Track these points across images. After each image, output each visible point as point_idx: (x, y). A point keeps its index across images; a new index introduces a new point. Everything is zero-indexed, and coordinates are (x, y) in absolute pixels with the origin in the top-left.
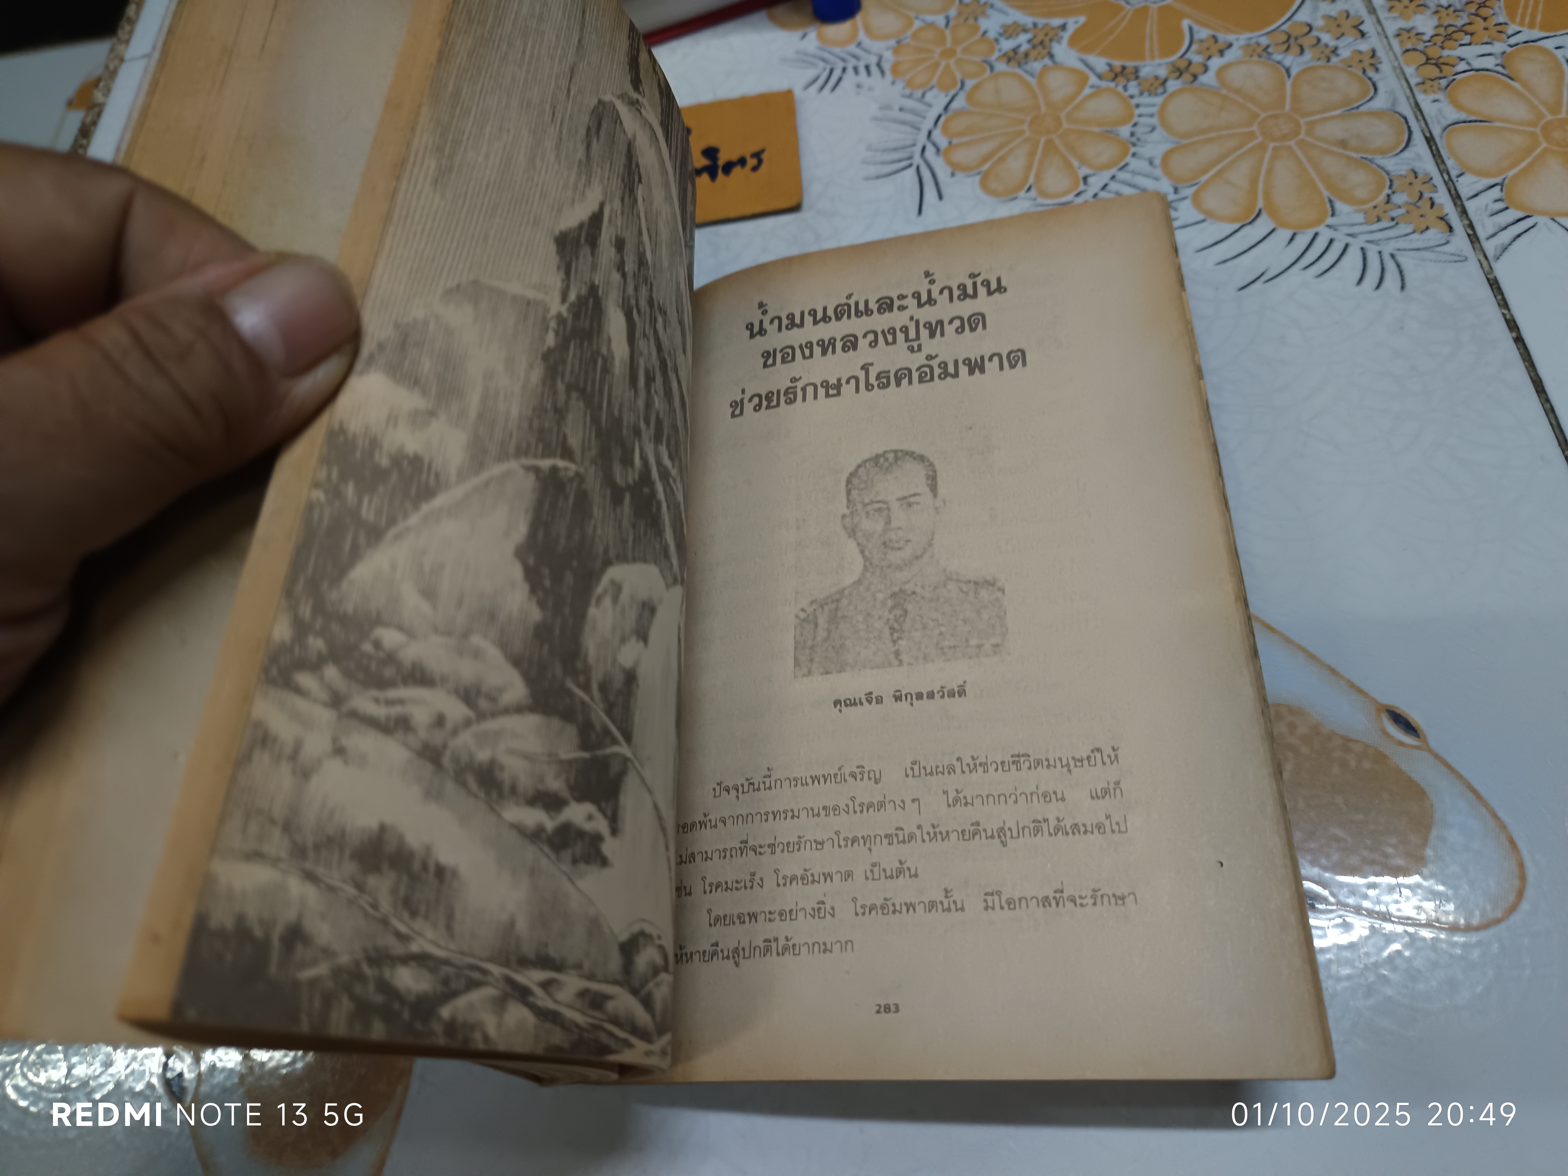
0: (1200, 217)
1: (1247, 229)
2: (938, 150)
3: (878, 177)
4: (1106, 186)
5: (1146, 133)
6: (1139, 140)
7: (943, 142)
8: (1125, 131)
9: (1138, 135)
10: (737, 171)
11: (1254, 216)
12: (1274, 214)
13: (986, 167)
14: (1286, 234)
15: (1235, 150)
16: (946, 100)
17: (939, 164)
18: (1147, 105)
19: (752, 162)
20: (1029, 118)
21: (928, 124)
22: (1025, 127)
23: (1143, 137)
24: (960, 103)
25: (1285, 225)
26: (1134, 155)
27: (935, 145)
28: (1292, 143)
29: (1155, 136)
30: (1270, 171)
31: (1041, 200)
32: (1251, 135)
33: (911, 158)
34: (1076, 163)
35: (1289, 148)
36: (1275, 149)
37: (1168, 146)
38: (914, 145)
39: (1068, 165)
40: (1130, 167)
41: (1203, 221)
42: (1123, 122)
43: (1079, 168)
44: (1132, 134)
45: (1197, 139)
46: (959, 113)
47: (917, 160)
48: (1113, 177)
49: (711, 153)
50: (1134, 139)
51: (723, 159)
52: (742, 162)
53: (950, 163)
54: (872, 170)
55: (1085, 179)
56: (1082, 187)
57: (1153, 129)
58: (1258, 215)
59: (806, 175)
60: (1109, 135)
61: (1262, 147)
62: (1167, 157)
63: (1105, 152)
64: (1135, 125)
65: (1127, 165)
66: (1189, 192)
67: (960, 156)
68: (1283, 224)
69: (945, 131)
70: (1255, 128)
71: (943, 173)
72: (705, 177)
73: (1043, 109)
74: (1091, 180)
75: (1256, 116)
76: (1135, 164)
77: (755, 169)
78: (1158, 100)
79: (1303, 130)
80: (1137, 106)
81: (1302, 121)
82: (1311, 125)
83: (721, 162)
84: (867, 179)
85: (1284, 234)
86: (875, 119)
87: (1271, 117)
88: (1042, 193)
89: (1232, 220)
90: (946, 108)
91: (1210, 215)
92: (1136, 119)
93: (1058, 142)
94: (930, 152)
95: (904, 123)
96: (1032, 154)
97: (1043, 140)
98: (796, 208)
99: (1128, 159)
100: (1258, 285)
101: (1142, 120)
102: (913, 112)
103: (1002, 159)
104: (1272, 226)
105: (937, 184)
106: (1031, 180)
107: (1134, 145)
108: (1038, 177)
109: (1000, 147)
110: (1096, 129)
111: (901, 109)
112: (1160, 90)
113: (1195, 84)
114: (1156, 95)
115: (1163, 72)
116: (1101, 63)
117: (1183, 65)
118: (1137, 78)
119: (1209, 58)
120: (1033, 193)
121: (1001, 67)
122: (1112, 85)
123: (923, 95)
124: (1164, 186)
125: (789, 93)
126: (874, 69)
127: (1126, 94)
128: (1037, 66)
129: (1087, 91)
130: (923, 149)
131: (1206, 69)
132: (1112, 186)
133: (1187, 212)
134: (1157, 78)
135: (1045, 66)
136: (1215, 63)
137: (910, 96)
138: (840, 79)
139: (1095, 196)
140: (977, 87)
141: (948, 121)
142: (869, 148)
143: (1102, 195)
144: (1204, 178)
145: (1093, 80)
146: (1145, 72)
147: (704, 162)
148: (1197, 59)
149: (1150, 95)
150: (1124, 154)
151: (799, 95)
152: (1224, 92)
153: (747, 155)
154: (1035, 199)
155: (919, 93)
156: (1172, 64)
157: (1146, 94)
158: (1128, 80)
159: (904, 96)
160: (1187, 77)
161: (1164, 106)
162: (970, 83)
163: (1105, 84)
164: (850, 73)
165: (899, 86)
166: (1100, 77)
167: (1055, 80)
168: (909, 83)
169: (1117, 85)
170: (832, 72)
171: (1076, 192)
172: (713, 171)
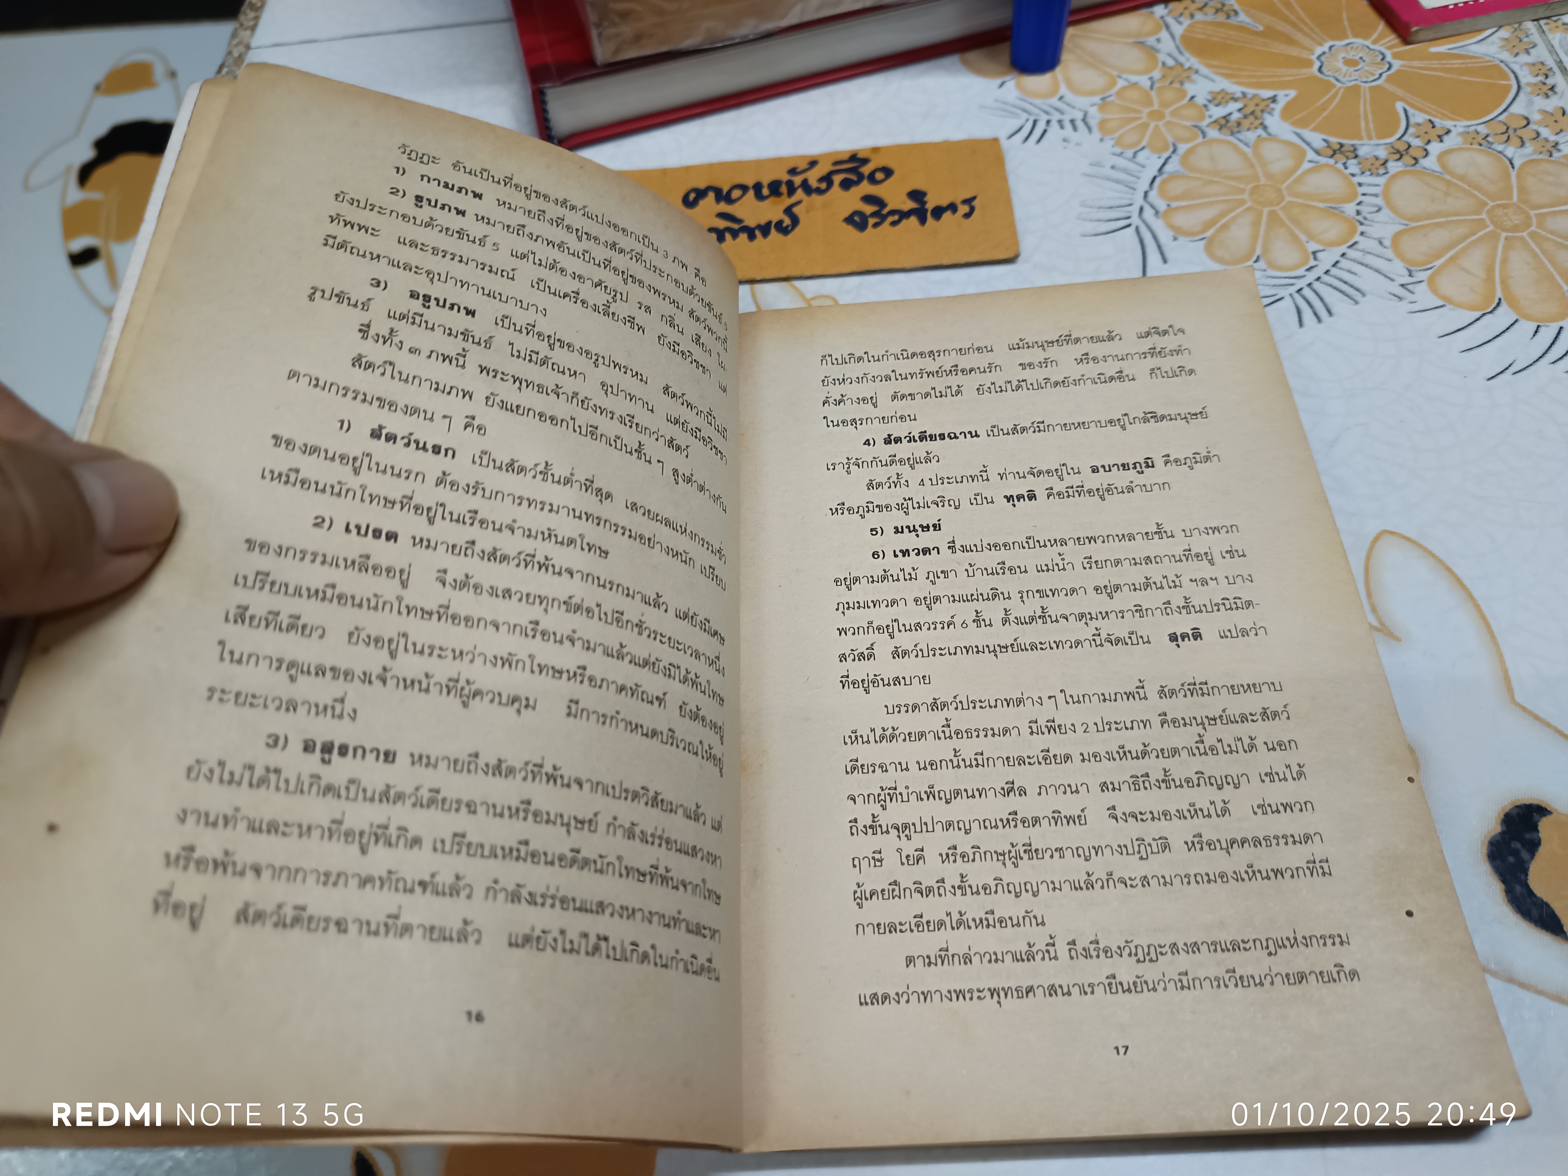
0: (1441, 303)
1: (1488, 319)
2: (1157, 213)
3: (1096, 235)
4: (1337, 262)
5: (1371, 213)
6: (1365, 218)
7: (1162, 205)
8: (1350, 209)
9: (1364, 214)
10: (947, 215)
11: (1493, 305)
12: (1514, 305)
13: (1209, 233)
15: (1466, 237)
16: (1162, 161)
17: (1159, 225)
18: (1369, 185)
19: (964, 209)
20: (1249, 187)
21: (1144, 185)
22: (1246, 196)
23: (1369, 216)
24: (1174, 166)
25: (1529, 317)
26: (1362, 234)
27: (1152, 206)
28: (1525, 235)
29: (1380, 217)
30: (1504, 261)
31: (1271, 273)
32: (1481, 224)
33: (1129, 218)
34: (1303, 238)
35: (1522, 239)
36: (1507, 239)
37: (1397, 228)
38: (1131, 205)
39: (1295, 239)
40: (1360, 246)
41: (1441, 306)
42: (1348, 201)
43: (1307, 242)
44: (1358, 213)
45: (1426, 222)
46: (1174, 176)
47: (1135, 220)
48: (1343, 255)
49: (917, 195)
50: (1360, 218)
51: (931, 203)
52: (953, 207)
53: (1171, 227)
54: (1089, 227)
56: (1312, 262)
57: (1379, 209)
58: (1498, 305)
59: (1020, 227)
60: (1333, 211)
61: (1493, 236)
62: (1396, 238)
63: (1332, 229)
64: (1359, 203)
65: (1355, 243)
66: (1424, 276)
67: (1181, 220)
69: (1162, 193)
70: (1484, 216)
71: (1165, 236)
72: (913, 220)
73: (1263, 181)
74: (1319, 255)
75: (1484, 204)
76: (1364, 243)
77: (967, 215)
78: (1381, 180)
79: (1534, 222)
80: (1360, 185)
81: (1532, 213)
82: (1542, 218)
83: (930, 206)
84: (1085, 235)
85: (1528, 326)
86: (1086, 175)
87: (1499, 206)
88: (1272, 265)
89: (1472, 308)
90: (1160, 170)
91: (1447, 301)
92: (1361, 198)
93: (1281, 214)
94: (1148, 213)
95: (1117, 181)
96: (1256, 224)
97: (1266, 210)
98: (1012, 259)
99: (1357, 238)
100: (1506, 377)
101: (1367, 199)
102: (1125, 171)
103: (1225, 227)
104: (1513, 317)
105: (1159, 247)
106: (1258, 252)
107: (1362, 224)
108: (1266, 250)
109: (1223, 215)
110: (1321, 205)
111: (1113, 167)
112: (1382, 171)
113: (1418, 167)
114: (1378, 175)
115: (1382, 153)
116: (1317, 139)
117: (1402, 147)
118: (1356, 157)
119: (1429, 142)
120: (1261, 264)
121: (1213, 133)
122: (1331, 161)
123: (1135, 154)
124: (1398, 268)
125: (996, 140)
126: (1080, 124)
127: (1347, 172)
128: (1251, 136)
129: (1306, 166)
130: (1141, 210)
131: (1427, 154)
132: (1344, 263)
133: (1424, 296)
134: (1377, 158)
135: (1259, 136)
136: (1435, 148)
137: (1120, 155)
138: (1045, 131)
139: (1327, 272)
140: (1190, 151)
141: (1164, 182)
142: (1083, 204)
143: (1334, 271)
144: (1438, 263)
145: (1311, 155)
146: (1362, 152)
147: (910, 205)
148: (1416, 142)
149: (1372, 174)
150: (1353, 232)
151: (1005, 144)
152: (1448, 177)
153: (958, 202)
154: (1265, 270)
155: (1130, 153)
156: (1392, 145)
157: (1368, 173)
158: (1348, 158)
159: (1114, 154)
160: (1407, 159)
161: (1387, 186)
162: (1183, 148)
163: (1323, 160)
164: (1054, 125)
165: (1109, 143)
166: (1317, 152)
167: (1271, 151)
168: (1118, 143)
169: (1336, 163)
170: (1035, 122)
171: (1307, 267)
172: (921, 215)
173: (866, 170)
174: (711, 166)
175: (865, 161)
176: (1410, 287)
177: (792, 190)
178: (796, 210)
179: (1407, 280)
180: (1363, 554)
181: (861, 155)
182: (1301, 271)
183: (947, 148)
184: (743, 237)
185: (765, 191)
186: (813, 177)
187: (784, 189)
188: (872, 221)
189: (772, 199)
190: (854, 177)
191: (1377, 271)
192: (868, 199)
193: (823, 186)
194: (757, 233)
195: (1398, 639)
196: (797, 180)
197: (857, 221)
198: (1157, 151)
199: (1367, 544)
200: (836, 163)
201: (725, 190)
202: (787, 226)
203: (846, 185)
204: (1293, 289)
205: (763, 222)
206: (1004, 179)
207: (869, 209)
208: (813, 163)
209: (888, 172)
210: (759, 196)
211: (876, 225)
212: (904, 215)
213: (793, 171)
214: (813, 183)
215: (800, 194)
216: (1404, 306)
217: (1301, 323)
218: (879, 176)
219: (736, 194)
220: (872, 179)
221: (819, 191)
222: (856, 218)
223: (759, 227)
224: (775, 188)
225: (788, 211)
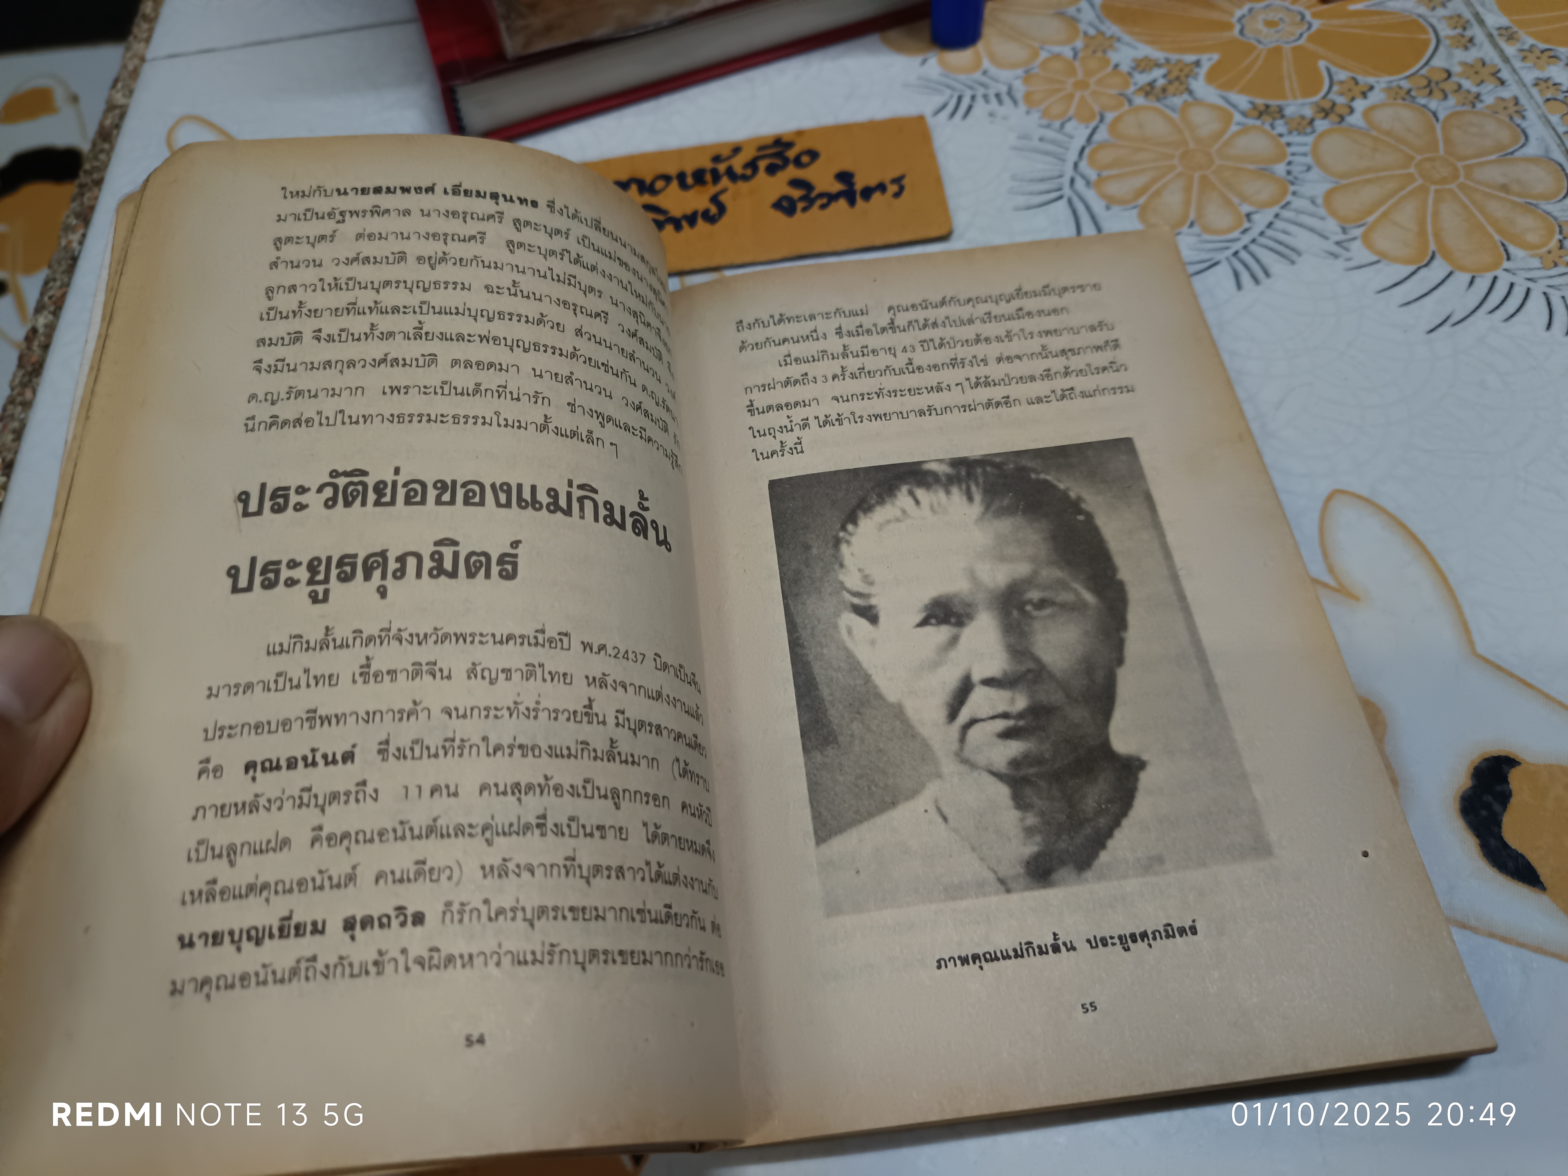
0: (1374, 258)
1: (1423, 272)
2: (1088, 183)
3: (1029, 208)
4: (1271, 223)
5: (1302, 172)
6: (1296, 178)
7: (1092, 175)
8: (1280, 169)
9: (1295, 173)
10: (877, 196)
11: (1428, 258)
12: (1448, 257)
13: (1142, 201)
14: (1466, 277)
15: (1396, 192)
16: (1089, 131)
17: (1091, 195)
18: (1298, 144)
19: (893, 189)
20: (1178, 153)
21: (1073, 156)
22: (1175, 162)
23: (1300, 176)
24: (1102, 135)
25: (1463, 269)
26: (1294, 193)
27: (1083, 177)
28: (1453, 186)
29: (1312, 175)
30: (1436, 214)
31: (1206, 237)
32: (1410, 178)
33: (1059, 189)
34: (1236, 200)
35: (1451, 191)
36: (1436, 191)
37: (1327, 186)
38: (1061, 176)
39: (1228, 202)
40: (1293, 206)
41: (1378, 262)
42: (1277, 161)
43: (1240, 205)
44: (1289, 173)
45: (1356, 179)
46: (1103, 145)
47: (1067, 191)
48: (1277, 216)
49: (845, 177)
50: (1290, 178)
52: (882, 187)
53: (1103, 196)
54: (1021, 200)
55: (1248, 216)
56: (1246, 225)
57: (1309, 169)
58: (1433, 257)
59: (952, 203)
60: (1264, 172)
61: (1423, 189)
62: (1328, 196)
63: (1264, 190)
64: (1289, 163)
65: (1288, 203)
66: (1358, 232)
67: (1113, 188)
68: (1456, 267)
69: (1092, 163)
70: (1412, 170)
71: (1098, 206)
72: (842, 203)
73: (1192, 145)
74: (1255, 217)
75: (1412, 158)
76: (1297, 203)
77: (897, 195)
78: (1309, 139)
79: (1462, 173)
80: (1289, 144)
81: (1460, 165)
82: (1469, 169)
83: (859, 185)
84: (1017, 209)
85: (1462, 278)
86: (1015, 148)
87: (1426, 159)
88: (1207, 229)
89: (1407, 262)
90: (1089, 139)
91: (1383, 257)
92: (1290, 158)
93: (1213, 178)
94: (1080, 184)
95: (1046, 153)
96: (1188, 189)
97: (1197, 175)
98: (944, 238)
99: (1289, 198)
100: (1445, 328)
101: (1297, 159)
102: (1053, 142)
103: (1157, 193)
104: (1448, 269)
105: (1093, 217)
106: (1192, 216)
107: (1292, 183)
108: (1199, 213)
109: (1154, 181)
110: (1251, 167)
111: (1041, 139)
112: (1309, 130)
113: (1344, 124)
114: (1305, 134)
115: (1308, 112)
116: (1242, 101)
117: (1327, 105)
118: (1283, 117)
119: (1353, 99)
120: (1196, 229)
121: (1139, 100)
122: (1258, 123)
123: (1062, 126)
124: (1331, 226)
125: (921, 119)
126: (1006, 98)
127: (1275, 132)
128: (1177, 101)
129: (1234, 128)
130: (1072, 181)
131: (1352, 111)
132: (1279, 224)
133: (1359, 252)
134: (1303, 117)
135: (1185, 102)
136: (1360, 105)
137: (1048, 126)
138: (970, 108)
139: (1262, 234)
140: (1117, 120)
141: (1093, 152)
142: (1014, 178)
143: (1269, 232)
144: (1371, 219)
145: (1238, 117)
146: (1289, 111)
147: (838, 187)
148: (1341, 100)
149: (1299, 134)
150: (1284, 193)
151: (931, 121)
152: (1374, 133)
153: (887, 181)
154: (1199, 235)
155: (1057, 124)
156: (1316, 104)
157: (1295, 133)
158: (1274, 119)
159: (1042, 126)
160: (1333, 117)
161: (1315, 146)
162: (1110, 116)
163: (1250, 122)
164: (980, 101)
165: (1035, 116)
166: (1244, 114)
167: (1198, 116)
168: (1045, 114)
169: (1263, 123)
170: (960, 99)
171: (1242, 229)
172: (850, 196)
173: (791, 154)
174: (631, 159)
175: (789, 145)
176: (1345, 244)
177: (716, 177)
178: (723, 198)
179: (1341, 237)
180: (1316, 515)
181: (786, 139)
182: (1236, 234)
183: (873, 128)
184: (669, 228)
185: (690, 180)
186: (738, 164)
187: (708, 177)
188: (800, 205)
189: (697, 189)
190: (778, 162)
191: (1312, 230)
192: (796, 183)
193: (749, 172)
194: (684, 224)
195: (1356, 598)
196: (722, 167)
197: (785, 206)
198: (1085, 119)
199: (1320, 504)
200: (761, 148)
201: (648, 180)
202: (714, 216)
203: (772, 170)
204: (1229, 253)
205: (689, 211)
206: (931, 156)
207: (796, 193)
208: (737, 150)
209: (814, 155)
210: (683, 185)
211: (805, 209)
212: (832, 198)
213: (717, 159)
214: (738, 169)
215: (725, 182)
216: (1340, 264)
217: (1239, 286)
218: (805, 159)
219: (659, 184)
220: (798, 162)
221: (745, 178)
222: (785, 204)
223: (685, 217)
224: (699, 176)
225: (715, 199)
